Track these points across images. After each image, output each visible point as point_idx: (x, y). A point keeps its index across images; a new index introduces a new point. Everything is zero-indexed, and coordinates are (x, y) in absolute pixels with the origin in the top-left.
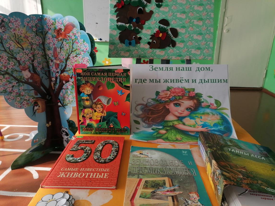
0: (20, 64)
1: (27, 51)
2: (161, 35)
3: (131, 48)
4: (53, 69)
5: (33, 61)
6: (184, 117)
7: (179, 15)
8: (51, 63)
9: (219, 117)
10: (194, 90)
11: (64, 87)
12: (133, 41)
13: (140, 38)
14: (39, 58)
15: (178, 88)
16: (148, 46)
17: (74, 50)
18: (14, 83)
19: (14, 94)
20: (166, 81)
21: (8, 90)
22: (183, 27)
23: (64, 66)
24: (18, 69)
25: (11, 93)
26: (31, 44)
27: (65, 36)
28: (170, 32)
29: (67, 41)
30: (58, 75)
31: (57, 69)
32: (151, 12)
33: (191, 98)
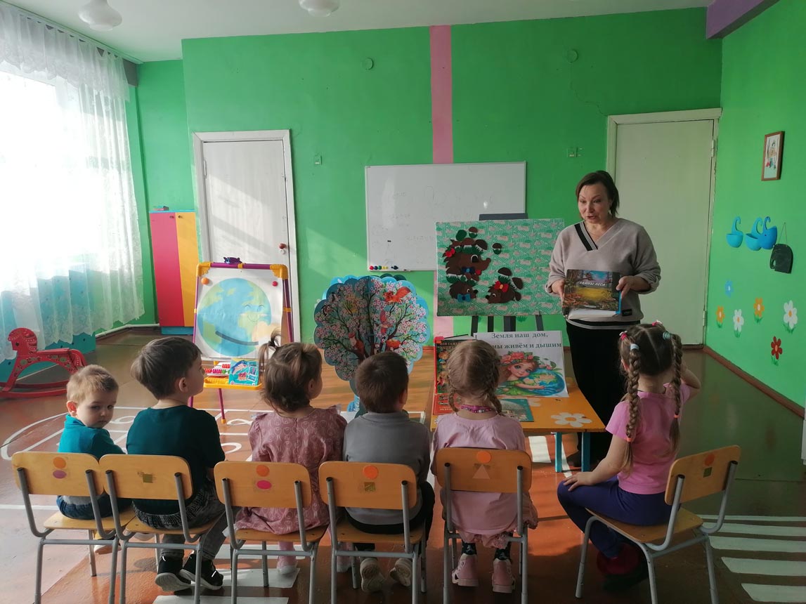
0: (349, 331)
1: (354, 317)
2: (501, 287)
3: (466, 304)
4: (378, 333)
5: (359, 327)
6: (525, 377)
7: (522, 262)
8: (376, 328)
9: (554, 377)
10: (532, 353)
12: (468, 296)
13: (476, 292)
14: (364, 324)
15: (518, 352)
16: (487, 301)
17: (407, 314)
18: (344, 351)
19: (342, 364)
20: (507, 347)
21: (339, 360)
22: (529, 276)
23: (393, 330)
24: (347, 337)
25: (340, 363)
26: (359, 308)
27: (398, 299)
28: (512, 283)
29: (400, 305)
30: (384, 341)
31: (383, 334)
32: (489, 260)
33: (529, 361)
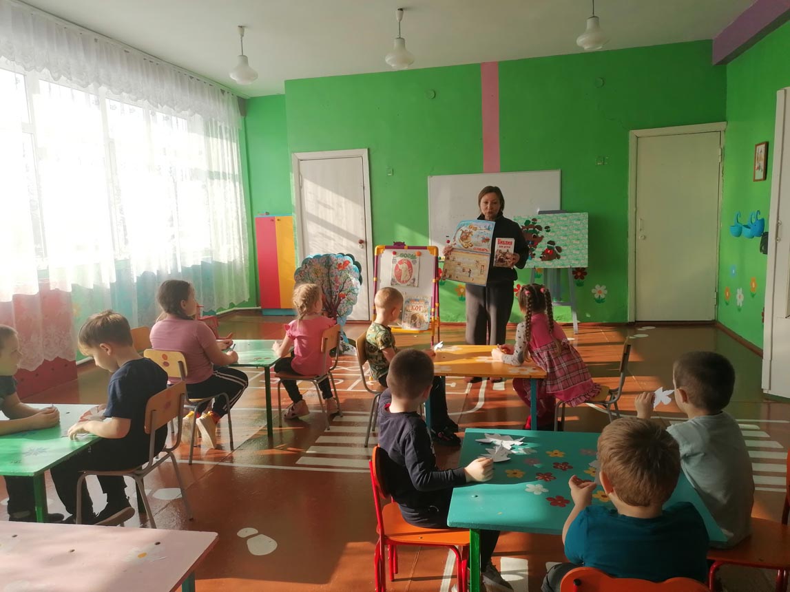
4: (334, 289)
8: (333, 286)
11: (341, 302)
17: (349, 277)
23: (342, 287)
26: (323, 273)
27: (344, 268)
29: (345, 272)
30: (337, 293)
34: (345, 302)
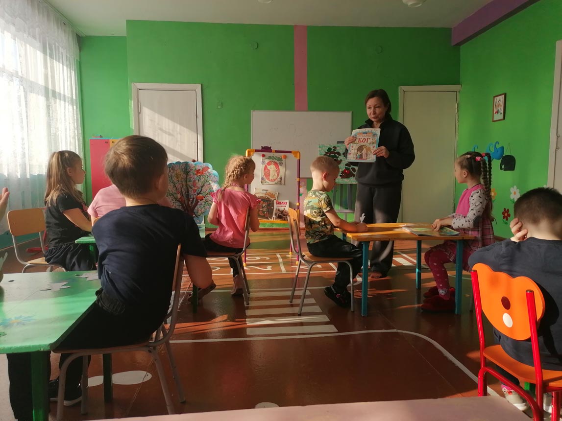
0: (177, 190)
4: (191, 192)
5: (182, 188)
11: (199, 204)
17: (208, 181)
23: (200, 190)
24: (176, 193)
26: (182, 178)
27: (202, 173)
29: (204, 176)
30: (195, 196)
31: (194, 193)
34: (203, 203)
